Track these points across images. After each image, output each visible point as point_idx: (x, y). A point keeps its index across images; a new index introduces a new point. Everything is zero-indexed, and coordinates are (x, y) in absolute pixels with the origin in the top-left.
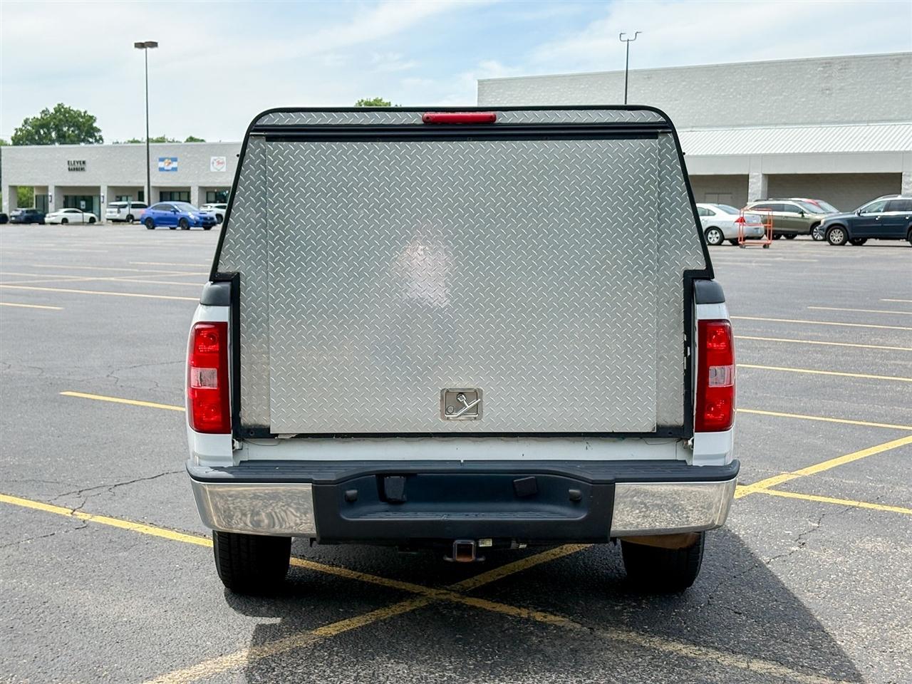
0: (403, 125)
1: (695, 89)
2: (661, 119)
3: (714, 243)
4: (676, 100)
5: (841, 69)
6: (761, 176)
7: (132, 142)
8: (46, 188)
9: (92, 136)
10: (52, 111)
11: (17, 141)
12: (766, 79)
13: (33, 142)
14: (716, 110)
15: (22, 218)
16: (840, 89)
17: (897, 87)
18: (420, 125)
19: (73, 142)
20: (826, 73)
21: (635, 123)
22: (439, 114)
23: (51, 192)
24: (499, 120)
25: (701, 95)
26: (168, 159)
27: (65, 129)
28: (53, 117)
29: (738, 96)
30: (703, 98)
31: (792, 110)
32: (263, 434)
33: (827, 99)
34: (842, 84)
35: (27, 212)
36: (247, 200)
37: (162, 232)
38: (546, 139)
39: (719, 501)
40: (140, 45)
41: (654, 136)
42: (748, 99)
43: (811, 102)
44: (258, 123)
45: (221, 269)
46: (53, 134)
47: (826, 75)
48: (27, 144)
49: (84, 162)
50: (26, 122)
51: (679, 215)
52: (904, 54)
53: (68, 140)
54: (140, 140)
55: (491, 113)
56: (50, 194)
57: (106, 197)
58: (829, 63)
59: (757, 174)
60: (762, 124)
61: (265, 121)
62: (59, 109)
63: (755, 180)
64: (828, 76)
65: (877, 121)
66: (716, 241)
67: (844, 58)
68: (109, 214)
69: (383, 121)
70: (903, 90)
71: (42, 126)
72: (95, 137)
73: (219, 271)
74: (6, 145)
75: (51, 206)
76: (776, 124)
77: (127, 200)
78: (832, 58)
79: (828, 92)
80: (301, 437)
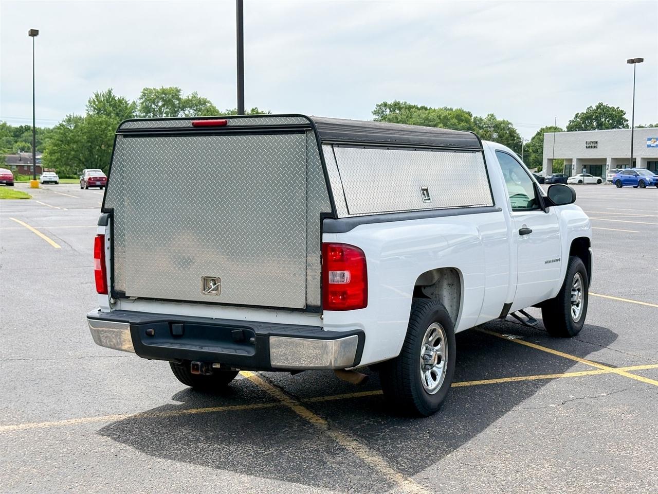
0: (184, 127)
2: (308, 122)
7: (638, 127)
8: (571, 160)
9: (621, 124)
10: (594, 108)
11: (570, 129)
13: (580, 129)
15: (553, 180)
18: (192, 127)
19: (607, 128)
21: (294, 125)
22: (200, 121)
23: (574, 163)
24: (228, 124)
26: (654, 138)
27: (603, 120)
28: (595, 111)
35: (557, 176)
37: (627, 190)
38: (250, 135)
39: (332, 348)
40: (632, 61)
41: (302, 132)
46: (595, 124)
48: (576, 131)
49: (597, 142)
50: (577, 115)
51: (318, 180)
53: (603, 127)
54: (644, 126)
55: (224, 120)
56: (573, 164)
57: (610, 166)
62: (600, 106)
68: (609, 177)
69: (165, 126)
71: (587, 118)
72: (623, 124)
74: (562, 131)
75: (574, 172)
77: (625, 168)
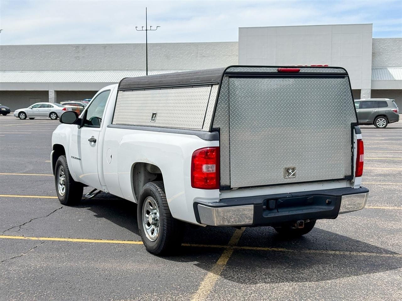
1: (22, 55)
3: (54, 119)
4: (14, 59)
5: (83, 49)
6: (54, 91)
12: (52, 52)
14: (32, 64)
16: (83, 57)
17: (105, 57)
20: (77, 50)
25: (25, 57)
29: (41, 58)
30: (26, 59)
31: (64, 65)
32: (228, 188)
33: (78, 61)
34: (84, 55)
36: (223, 100)
42: (45, 60)
43: (71, 62)
44: (226, 71)
45: (214, 127)
47: (77, 51)
52: (107, 44)
58: (78, 46)
59: (52, 90)
60: (52, 70)
61: (228, 70)
63: (51, 93)
64: (78, 52)
65: (98, 70)
66: (55, 118)
67: (84, 45)
70: (107, 59)
73: (213, 127)
76: (58, 70)
78: (79, 45)
79: (78, 58)
80: (241, 188)
